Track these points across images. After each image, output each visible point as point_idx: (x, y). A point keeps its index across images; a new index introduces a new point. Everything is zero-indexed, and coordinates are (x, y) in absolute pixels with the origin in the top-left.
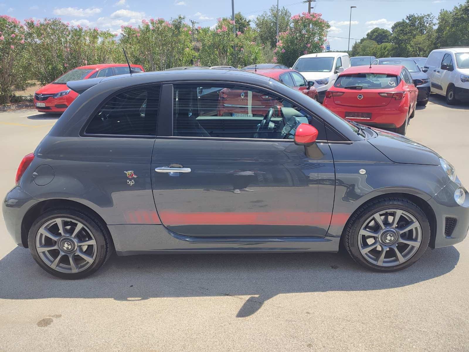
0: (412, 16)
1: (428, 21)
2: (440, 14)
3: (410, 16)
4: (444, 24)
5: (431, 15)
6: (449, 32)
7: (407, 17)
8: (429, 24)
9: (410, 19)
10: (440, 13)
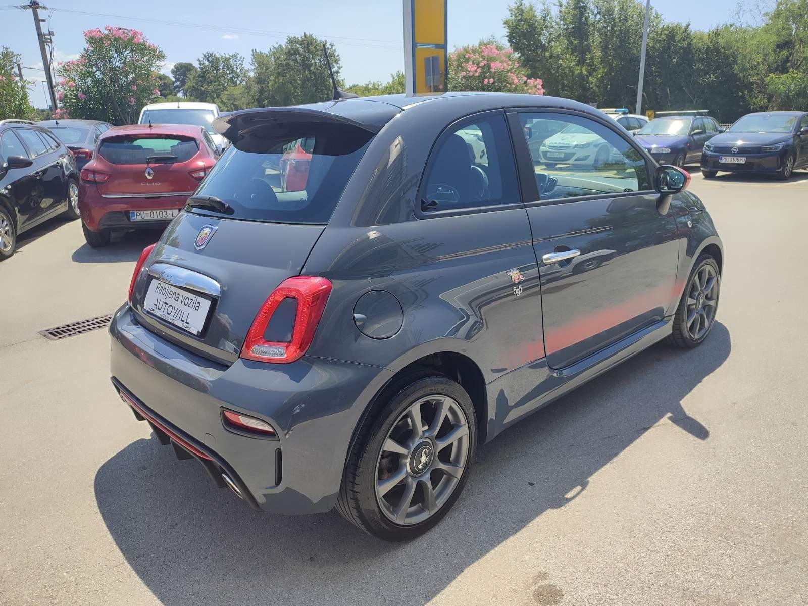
0: (211, 55)
1: (237, 65)
2: (253, 57)
3: (208, 55)
4: (264, 71)
5: (239, 56)
6: (276, 83)
7: (205, 56)
8: (240, 70)
9: (210, 59)
10: (253, 55)
